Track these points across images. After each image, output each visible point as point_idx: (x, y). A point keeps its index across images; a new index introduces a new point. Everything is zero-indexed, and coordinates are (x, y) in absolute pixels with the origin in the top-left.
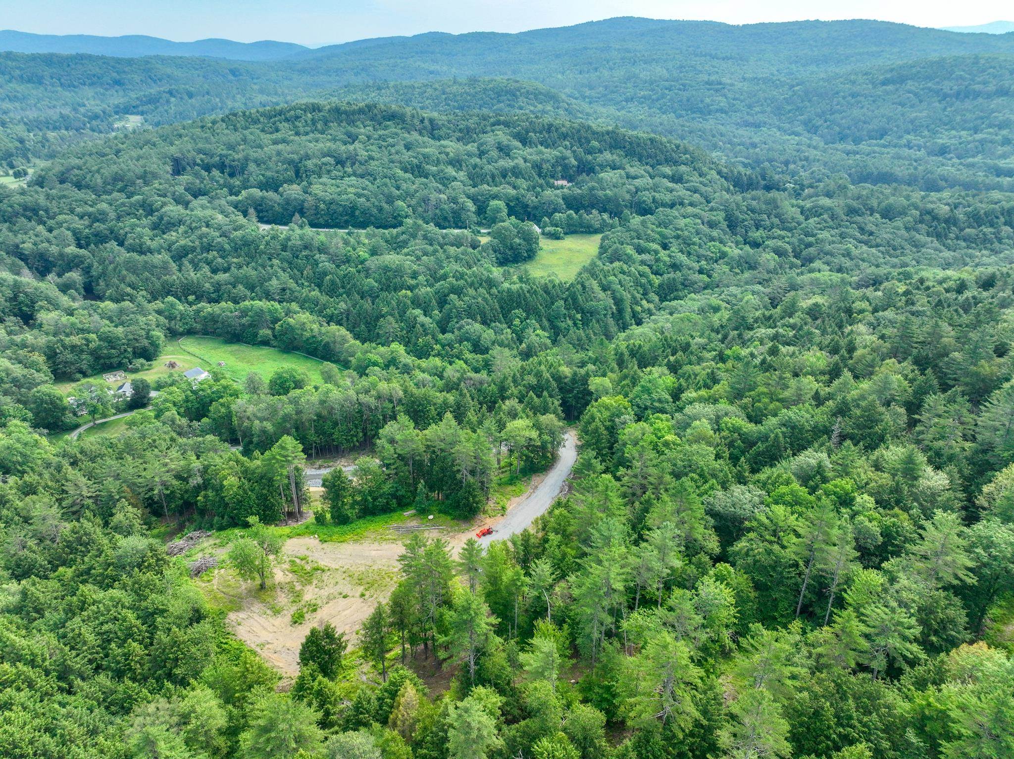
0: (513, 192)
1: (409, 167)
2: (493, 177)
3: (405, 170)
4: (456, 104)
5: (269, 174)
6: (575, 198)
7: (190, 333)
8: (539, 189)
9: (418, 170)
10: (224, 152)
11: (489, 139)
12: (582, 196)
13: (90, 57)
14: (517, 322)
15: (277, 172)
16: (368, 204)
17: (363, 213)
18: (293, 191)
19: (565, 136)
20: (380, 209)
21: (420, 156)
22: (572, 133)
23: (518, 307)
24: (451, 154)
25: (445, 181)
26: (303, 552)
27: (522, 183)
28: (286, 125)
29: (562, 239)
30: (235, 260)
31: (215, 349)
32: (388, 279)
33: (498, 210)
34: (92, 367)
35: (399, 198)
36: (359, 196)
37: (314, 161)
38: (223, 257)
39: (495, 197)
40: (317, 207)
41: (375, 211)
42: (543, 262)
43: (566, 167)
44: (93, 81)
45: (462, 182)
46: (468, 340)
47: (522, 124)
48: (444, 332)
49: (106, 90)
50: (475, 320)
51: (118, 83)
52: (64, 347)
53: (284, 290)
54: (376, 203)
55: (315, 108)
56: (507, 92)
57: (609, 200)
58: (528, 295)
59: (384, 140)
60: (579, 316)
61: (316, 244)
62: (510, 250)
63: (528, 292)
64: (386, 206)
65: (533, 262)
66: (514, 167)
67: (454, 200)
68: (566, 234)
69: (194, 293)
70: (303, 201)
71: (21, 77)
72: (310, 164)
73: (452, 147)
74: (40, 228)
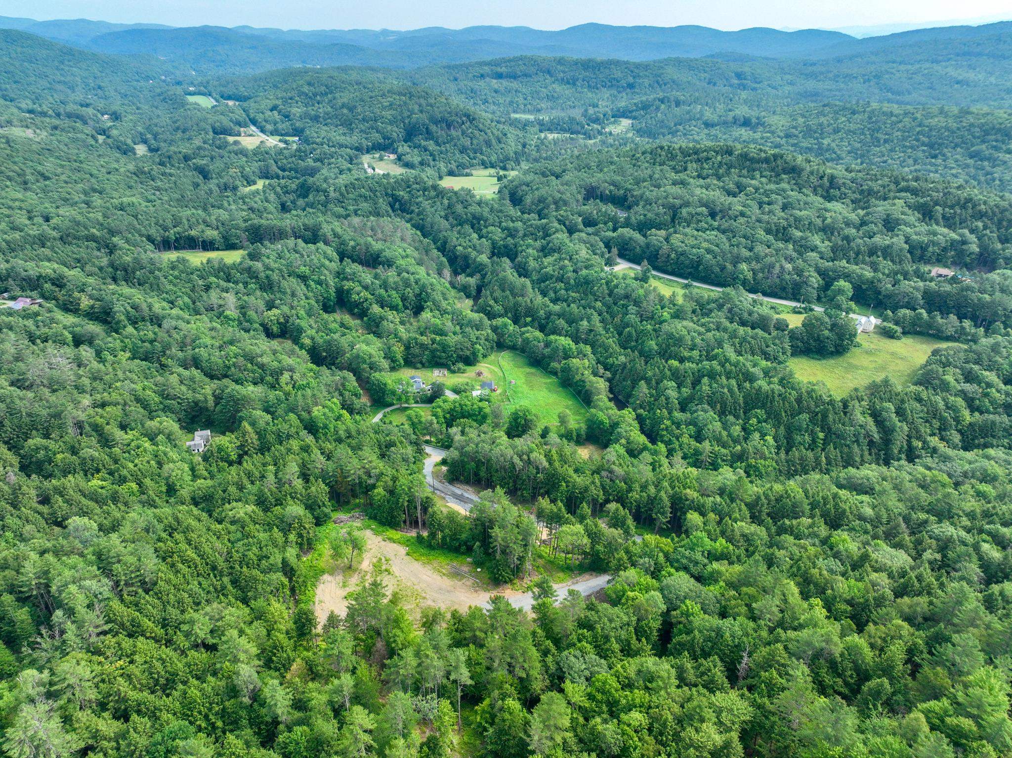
0: (868, 274)
1: (774, 228)
2: (858, 253)
3: (768, 232)
4: (926, 140)
5: (649, 215)
6: (939, 295)
7: (513, 348)
8: (900, 277)
9: (781, 233)
10: (630, 187)
11: (881, 208)
12: (948, 294)
13: (617, 63)
14: (754, 421)
15: (657, 215)
16: (714, 262)
17: (706, 269)
18: (657, 236)
19: (981, 215)
20: (723, 269)
21: (792, 219)
22: (994, 214)
23: (761, 408)
24: (829, 220)
25: (803, 248)
26: (391, 555)
27: (886, 265)
28: (695, 165)
29: (898, 338)
30: (573, 294)
31: (518, 367)
32: (668, 346)
33: (841, 291)
34: (429, 362)
35: (747, 260)
36: (708, 251)
37: (690, 209)
38: (567, 290)
39: (847, 277)
40: (669, 256)
41: (717, 269)
42: (851, 361)
43: (961, 254)
44: (612, 83)
45: (820, 253)
46: (695, 425)
47: (934, 194)
48: (683, 410)
49: (619, 92)
50: (713, 408)
51: (631, 86)
52: (416, 343)
53: (591, 331)
54: (721, 262)
55: (729, 152)
56: (999, 130)
57: (982, 305)
58: (777, 398)
59: (768, 196)
60: (821, 435)
61: (634, 296)
62: (815, 341)
63: (780, 395)
64: (729, 267)
65: (841, 359)
66: (888, 246)
67: (799, 272)
68: (904, 333)
69: (532, 316)
70: (660, 248)
71: (563, 79)
72: (684, 211)
73: (838, 210)
74: (475, 236)
